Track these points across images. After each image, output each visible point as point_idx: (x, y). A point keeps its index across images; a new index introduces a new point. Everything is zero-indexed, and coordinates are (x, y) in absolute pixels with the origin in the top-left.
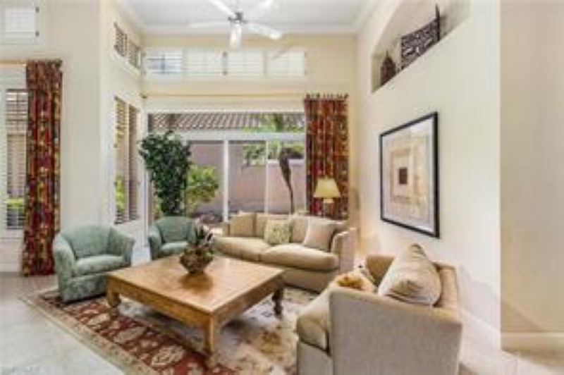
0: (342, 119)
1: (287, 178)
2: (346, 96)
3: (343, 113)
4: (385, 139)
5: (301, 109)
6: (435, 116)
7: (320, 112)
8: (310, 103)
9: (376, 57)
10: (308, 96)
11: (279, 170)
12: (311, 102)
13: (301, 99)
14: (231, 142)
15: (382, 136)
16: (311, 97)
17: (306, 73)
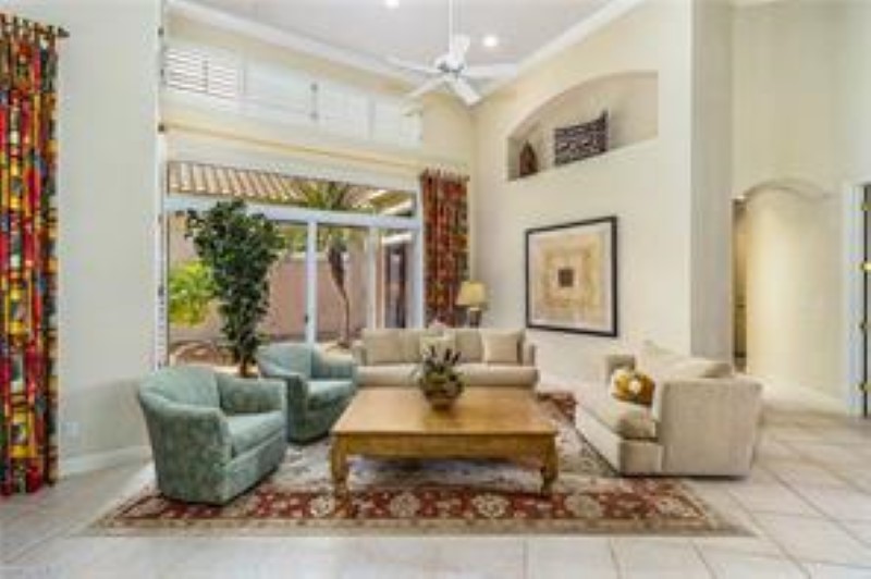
0: (461, 206)
1: (340, 282)
2: (467, 179)
3: (463, 199)
4: (531, 236)
5: (416, 187)
6: (613, 220)
7: (440, 194)
8: (428, 181)
9: (513, 141)
10: (427, 171)
11: (328, 267)
12: (430, 181)
13: (415, 174)
14: (320, 224)
15: (529, 232)
16: (430, 173)
17: (421, 138)
